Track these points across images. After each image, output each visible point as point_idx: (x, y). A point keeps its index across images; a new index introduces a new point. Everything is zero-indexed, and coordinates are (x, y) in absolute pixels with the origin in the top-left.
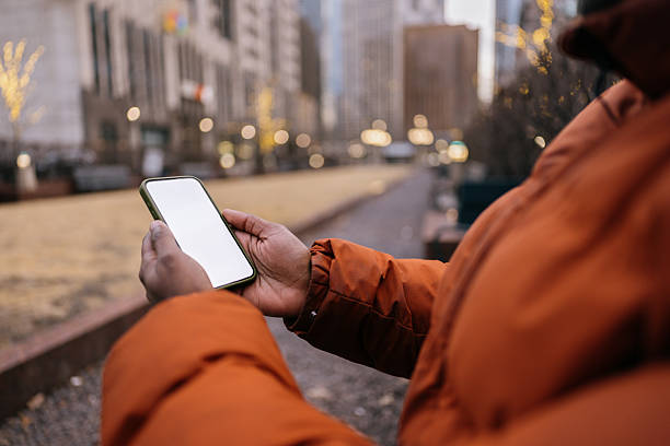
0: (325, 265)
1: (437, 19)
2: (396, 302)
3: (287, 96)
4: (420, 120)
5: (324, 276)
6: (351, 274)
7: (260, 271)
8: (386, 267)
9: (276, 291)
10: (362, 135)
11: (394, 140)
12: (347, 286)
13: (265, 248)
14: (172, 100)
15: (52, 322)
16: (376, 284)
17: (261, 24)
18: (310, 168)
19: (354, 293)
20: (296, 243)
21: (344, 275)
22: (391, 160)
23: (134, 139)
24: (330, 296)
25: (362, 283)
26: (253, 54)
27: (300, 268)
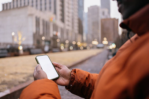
0: (74, 74)
1: (109, 17)
2: (90, 83)
3: (76, 34)
4: (105, 39)
5: (73, 77)
6: (79, 77)
7: (60, 76)
8: (88, 75)
9: (63, 80)
10: (92, 42)
11: (99, 43)
12: (78, 79)
13: (61, 71)
14: (51, 35)
15: (23, 82)
16: (85, 79)
17: (70, 19)
18: (80, 49)
19: (80, 81)
20: (68, 70)
21: (78, 77)
22: (98, 48)
23: (43, 43)
24: (75, 81)
25: (82, 79)
26: (68, 25)
27: (69, 75)
